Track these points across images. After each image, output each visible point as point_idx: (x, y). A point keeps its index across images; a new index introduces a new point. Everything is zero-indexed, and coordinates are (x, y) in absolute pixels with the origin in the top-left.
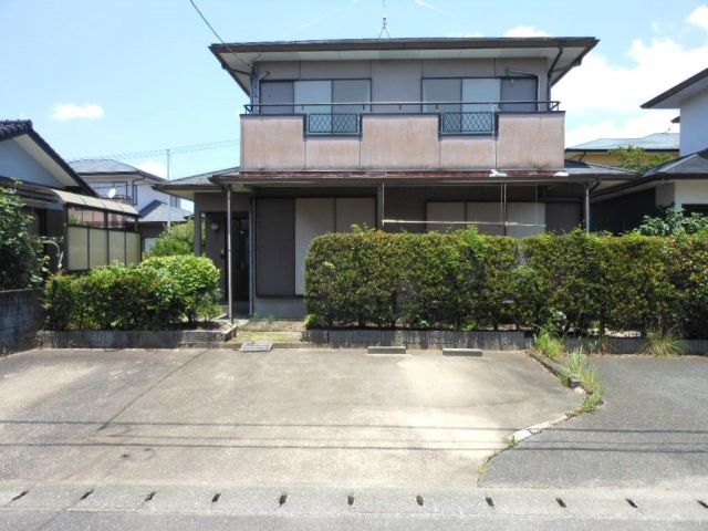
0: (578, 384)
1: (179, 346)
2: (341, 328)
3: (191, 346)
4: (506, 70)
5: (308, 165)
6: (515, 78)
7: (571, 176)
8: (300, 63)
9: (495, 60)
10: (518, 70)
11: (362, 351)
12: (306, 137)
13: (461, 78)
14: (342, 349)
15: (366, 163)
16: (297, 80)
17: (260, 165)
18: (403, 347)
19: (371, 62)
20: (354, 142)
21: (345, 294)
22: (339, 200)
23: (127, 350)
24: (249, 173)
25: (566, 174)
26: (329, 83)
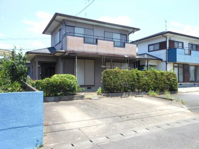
0: (173, 100)
1: (74, 100)
2: (116, 92)
3: (77, 99)
4: (121, 33)
5: (85, 51)
6: (123, 34)
7: (139, 58)
8: (76, 22)
9: (119, 30)
10: (123, 33)
11: (116, 98)
12: (84, 43)
13: (113, 33)
14: (112, 98)
15: (98, 51)
16: (75, 27)
17: (72, 49)
18: (127, 96)
19: (93, 25)
20: (95, 46)
21: (115, 84)
22: (86, 60)
23: (60, 102)
24: (69, 51)
25: (138, 57)
26: (83, 29)
